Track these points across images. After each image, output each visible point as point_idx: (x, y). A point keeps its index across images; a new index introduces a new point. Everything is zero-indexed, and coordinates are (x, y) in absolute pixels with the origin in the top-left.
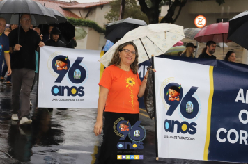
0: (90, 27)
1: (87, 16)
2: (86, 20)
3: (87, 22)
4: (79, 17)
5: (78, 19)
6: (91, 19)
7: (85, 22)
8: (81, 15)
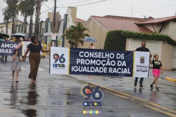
0: (163, 41)
1: (160, 31)
2: (160, 34)
3: (161, 36)
4: (152, 32)
5: (151, 34)
6: (164, 33)
7: (158, 36)
8: (155, 30)
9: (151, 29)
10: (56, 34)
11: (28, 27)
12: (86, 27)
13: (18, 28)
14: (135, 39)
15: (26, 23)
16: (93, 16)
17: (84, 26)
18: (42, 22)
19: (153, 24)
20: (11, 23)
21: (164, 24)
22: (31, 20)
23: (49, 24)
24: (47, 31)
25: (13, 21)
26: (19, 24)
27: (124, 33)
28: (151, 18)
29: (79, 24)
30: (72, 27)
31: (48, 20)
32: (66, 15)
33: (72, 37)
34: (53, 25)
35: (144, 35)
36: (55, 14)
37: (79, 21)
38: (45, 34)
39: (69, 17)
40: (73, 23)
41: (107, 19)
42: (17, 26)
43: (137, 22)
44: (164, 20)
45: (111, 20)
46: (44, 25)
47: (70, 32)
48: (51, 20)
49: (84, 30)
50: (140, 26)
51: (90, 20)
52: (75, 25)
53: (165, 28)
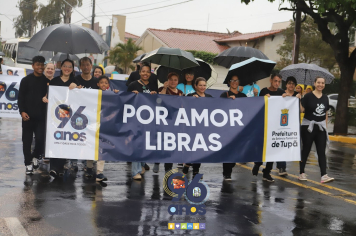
12: (141, 45)
16: (150, 30)
17: (137, 44)
29: (130, 41)
30: (120, 45)
32: (110, 28)
33: (119, 61)
36: (94, 26)
37: (129, 36)
39: (115, 30)
40: (121, 39)
41: (172, 33)
43: (217, 39)
45: (177, 34)
47: (115, 53)
49: (138, 49)
51: (146, 35)
52: (123, 43)
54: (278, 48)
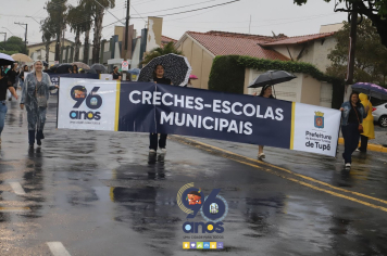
9: (285, 53)
10: (128, 61)
11: (81, 50)
12: (179, 49)
13: (64, 51)
14: (259, 69)
15: (78, 43)
16: (190, 33)
17: (175, 48)
18: (105, 41)
19: (287, 46)
20: (54, 44)
21: (305, 46)
22: (87, 39)
23: (117, 44)
24: (113, 57)
25: (58, 40)
26: (66, 44)
27: (242, 60)
28: (282, 36)
29: (169, 45)
30: (158, 49)
31: (115, 38)
32: (146, 31)
34: (123, 47)
35: (274, 64)
36: (128, 29)
38: (110, 62)
39: (151, 33)
40: (157, 43)
41: (212, 37)
42: (63, 48)
43: (262, 42)
44: (306, 39)
45: (219, 38)
46: (107, 47)
48: (121, 38)
50: (267, 48)
51: (184, 38)
53: (307, 52)
54: (329, 53)
